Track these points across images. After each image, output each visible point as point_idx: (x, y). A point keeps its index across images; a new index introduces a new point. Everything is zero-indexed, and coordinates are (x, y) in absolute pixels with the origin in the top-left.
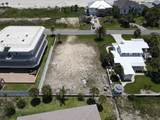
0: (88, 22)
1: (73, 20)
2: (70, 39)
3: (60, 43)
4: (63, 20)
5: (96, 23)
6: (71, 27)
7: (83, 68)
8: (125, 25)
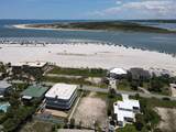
1: (97, 80)
2: (91, 94)
5: (113, 84)
6: (95, 85)
8: (135, 88)
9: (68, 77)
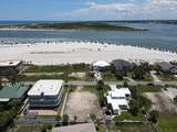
0: (92, 76)
3: (71, 91)
4: (73, 74)
7: (88, 107)
9: (49, 74)
